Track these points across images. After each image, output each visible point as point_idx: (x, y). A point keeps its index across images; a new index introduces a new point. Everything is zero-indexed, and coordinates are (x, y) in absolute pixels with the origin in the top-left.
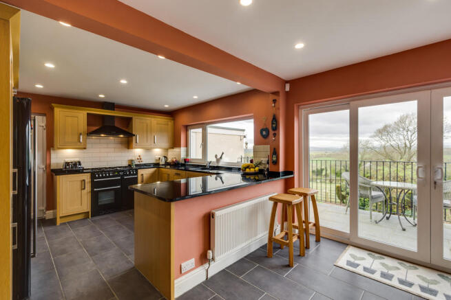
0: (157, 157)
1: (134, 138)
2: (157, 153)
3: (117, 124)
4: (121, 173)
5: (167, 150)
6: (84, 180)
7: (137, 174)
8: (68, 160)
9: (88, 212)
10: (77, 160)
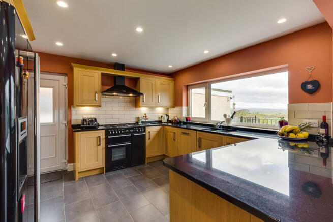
0: (160, 115)
1: (141, 96)
2: (160, 111)
3: (127, 84)
4: (132, 130)
5: (167, 109)
6: (99, 137)
7: (145, 131)
8: (86, 117)
9: (103, 167)
10: (93, 117)
